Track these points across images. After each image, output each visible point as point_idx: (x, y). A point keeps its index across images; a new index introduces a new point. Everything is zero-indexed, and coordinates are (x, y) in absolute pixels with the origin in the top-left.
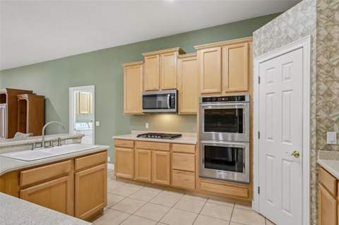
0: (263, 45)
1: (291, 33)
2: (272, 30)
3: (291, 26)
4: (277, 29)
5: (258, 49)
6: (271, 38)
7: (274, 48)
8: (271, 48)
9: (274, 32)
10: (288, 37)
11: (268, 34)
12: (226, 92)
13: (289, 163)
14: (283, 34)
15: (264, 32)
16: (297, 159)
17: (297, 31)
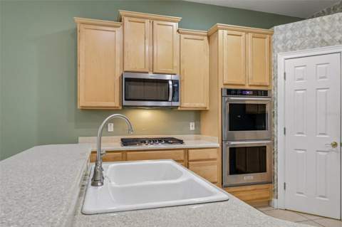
0: (289, 42)
1: (327, 37)
2: (303, 29)
3: (327, 32)
4: (309, 30)
5: (283, 44)
6: (301, 37)
7: (305, 48)
8: (302, 47)
9: (305, 32)
10: (323, 41)
11: (297, 33)
12: (250, 85)
13: (325, 154)
14: (317, 36)
15: (292, 29)
16: (334, 149)
17: (333, 37)
